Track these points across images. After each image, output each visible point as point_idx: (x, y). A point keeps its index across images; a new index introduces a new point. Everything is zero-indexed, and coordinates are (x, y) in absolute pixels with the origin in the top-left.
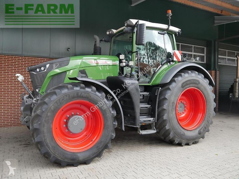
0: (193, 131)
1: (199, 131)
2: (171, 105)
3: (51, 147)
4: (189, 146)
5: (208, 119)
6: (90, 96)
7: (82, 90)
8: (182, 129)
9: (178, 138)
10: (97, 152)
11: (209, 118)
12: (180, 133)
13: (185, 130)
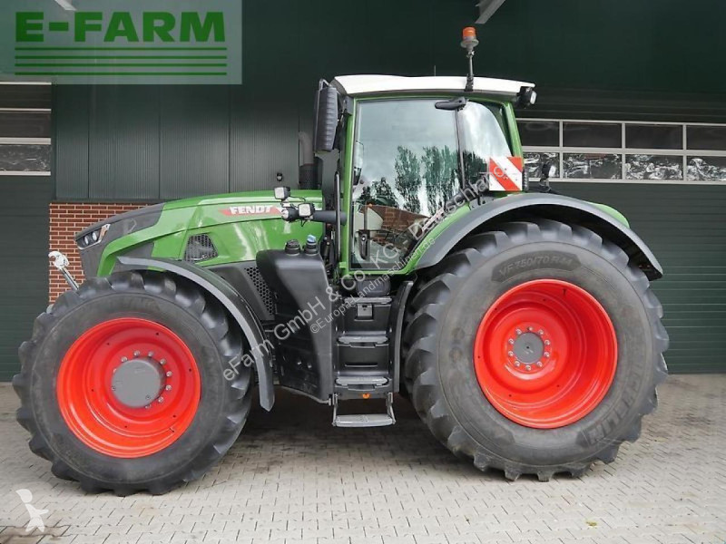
0: (555, 431)
1: (580, 435)
2: (450, 338)
3: (52, 435)
4: (538, 484)
5: (625, 392)
6: (157, 307)
7: (135, 290)
8: (500, 422)
9: (482, 450)
10: (179, 465)
11: (628, 390)
12: (493, 434)
13: (514, 426)
